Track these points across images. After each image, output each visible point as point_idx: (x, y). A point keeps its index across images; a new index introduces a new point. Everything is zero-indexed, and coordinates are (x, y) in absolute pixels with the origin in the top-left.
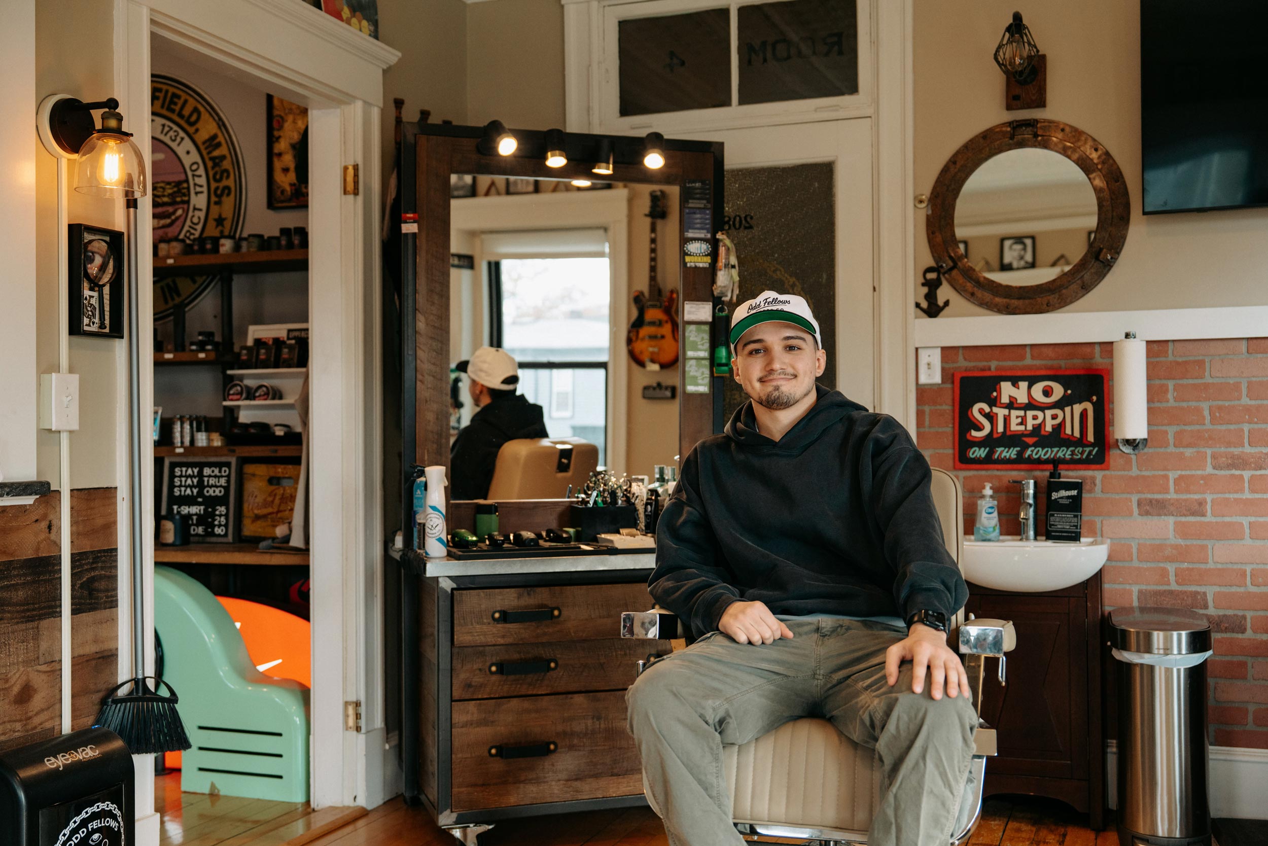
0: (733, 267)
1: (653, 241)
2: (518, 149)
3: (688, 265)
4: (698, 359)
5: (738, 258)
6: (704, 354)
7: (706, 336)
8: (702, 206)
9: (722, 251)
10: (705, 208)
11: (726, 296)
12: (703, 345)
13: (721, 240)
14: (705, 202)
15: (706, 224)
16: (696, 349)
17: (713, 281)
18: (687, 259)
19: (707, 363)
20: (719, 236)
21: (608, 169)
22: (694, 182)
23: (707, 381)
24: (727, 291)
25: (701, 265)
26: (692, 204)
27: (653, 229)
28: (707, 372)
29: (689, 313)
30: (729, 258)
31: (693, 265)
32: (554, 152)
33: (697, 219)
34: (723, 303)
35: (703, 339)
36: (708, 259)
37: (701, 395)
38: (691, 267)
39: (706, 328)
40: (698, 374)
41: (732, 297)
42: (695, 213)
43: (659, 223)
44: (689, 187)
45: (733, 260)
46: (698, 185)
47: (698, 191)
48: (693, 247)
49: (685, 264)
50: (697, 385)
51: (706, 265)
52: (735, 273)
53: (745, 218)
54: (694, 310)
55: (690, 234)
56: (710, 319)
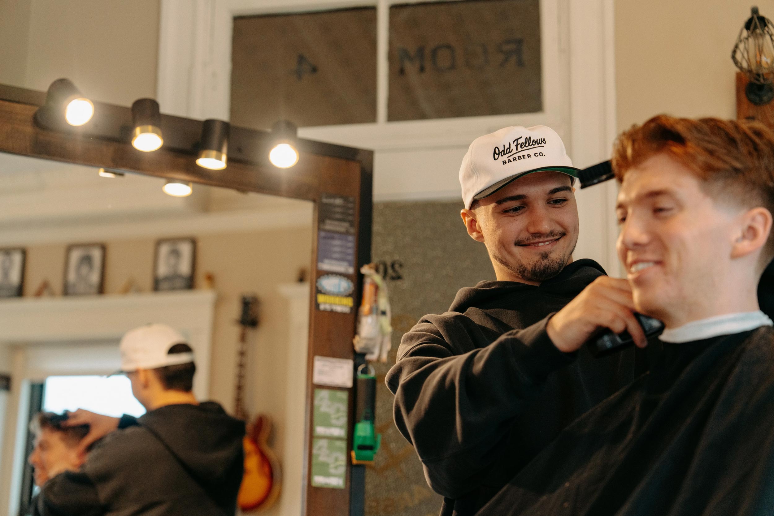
0: (384, 313)
1: (242, 354)
2: (94, 122)
3: (322, 307)
4: (331, 438)
5: (391, 301)
6: (340, 432)
7: (343, 408)
8: (343, 230)
9: (368, 289)
10: (347, 233)
11: (372, 353)
12: (338, 418)
13: (369, 276)
14: (346, 225)
15: (348, 254)
16: (329, 425)
17: (355, 332)
18: (321, 298)
19: (343, 445)
20: (365, 270)
21: (219, 158)
22: (334, 196)
23: (342, 470)
24: (374, 346)
25: (339, 309)
26: (330, 225)
27: (243, 338)
28: (342, 459)
29: (321, 372)
30: (376, 301)
31: (328, 307)
32: (145, 127)
33: (336, 246)
34: (368, 362)
35: (338, 411)
36: (349, 302)
37: (333, 490)
38: (325, 311)
39: (344, 396)
40: (330, 460)
41: (380, 355)
42: (333, 238)
43: (251, 333)
44: (327, 204)
45: (384, 303)
46: (338, 201)
47: (338, 210)
48: (328, 283)
49: (317, 305)
50: (328, 475)
51: (347, 310)
52: (386, 322)
53: (393, 266)
54: (326, 369)
55: (326, 266)
56: (349, 384)
